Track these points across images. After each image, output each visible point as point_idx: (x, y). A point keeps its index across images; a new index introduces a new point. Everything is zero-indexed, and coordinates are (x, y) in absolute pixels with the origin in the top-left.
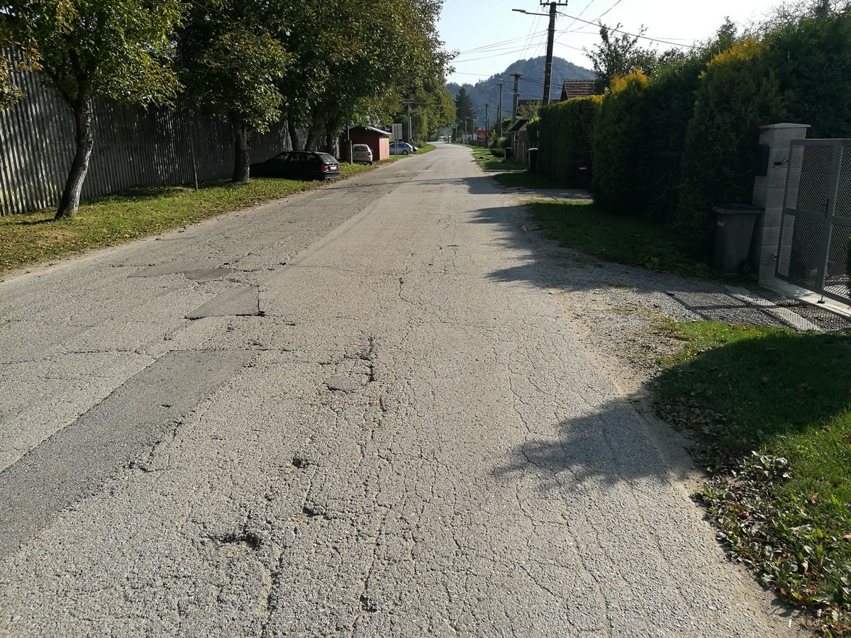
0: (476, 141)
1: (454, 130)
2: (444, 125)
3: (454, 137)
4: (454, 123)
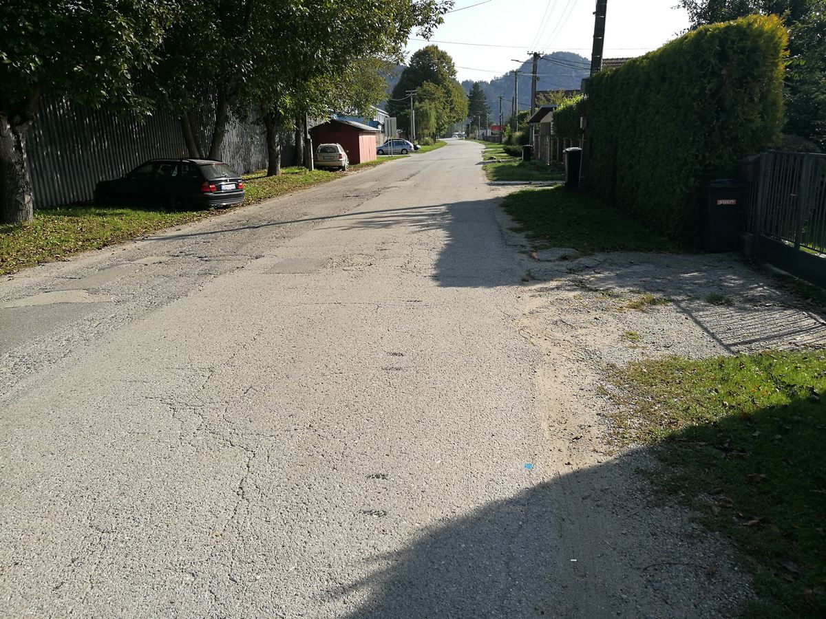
0: (489, 137)
1: (468, 125)
2: (454, 120)
3: (467, 133)
4: (467, 118)
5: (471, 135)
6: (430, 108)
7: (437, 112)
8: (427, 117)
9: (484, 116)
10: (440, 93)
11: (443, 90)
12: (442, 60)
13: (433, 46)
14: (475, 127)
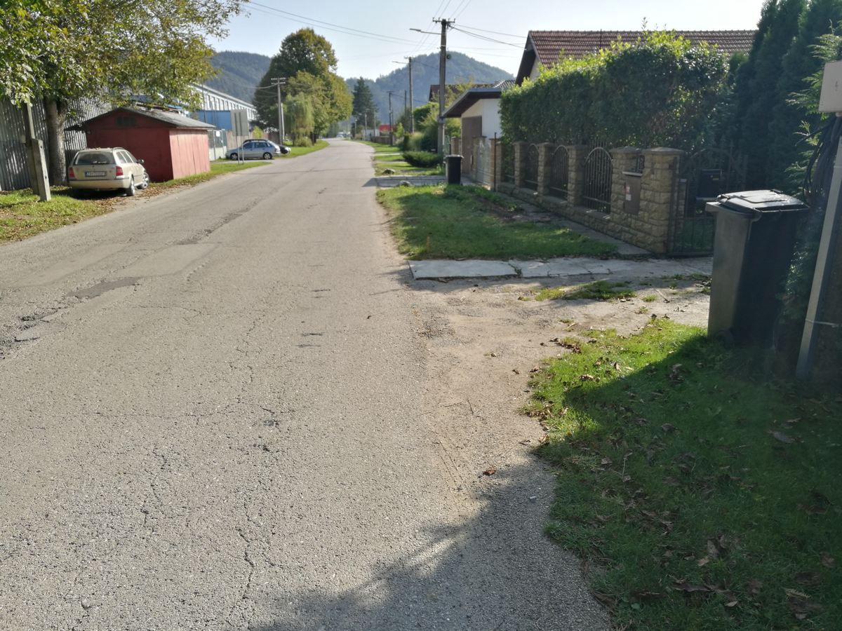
0: (378, 138)
1: (353, 124)
2: (336, 117)
3: (353, 133)
4: (351, 117)
5: (357, 135)
6: (306, 103)
7: (315, 107)
8: (303, 113)
9: (370, 114)
10: (317, 85)
11: (321, 82)
12: (319, 46)
13: (308, 29)
14: (362, 126)
